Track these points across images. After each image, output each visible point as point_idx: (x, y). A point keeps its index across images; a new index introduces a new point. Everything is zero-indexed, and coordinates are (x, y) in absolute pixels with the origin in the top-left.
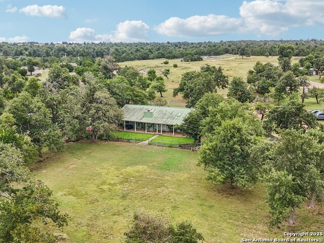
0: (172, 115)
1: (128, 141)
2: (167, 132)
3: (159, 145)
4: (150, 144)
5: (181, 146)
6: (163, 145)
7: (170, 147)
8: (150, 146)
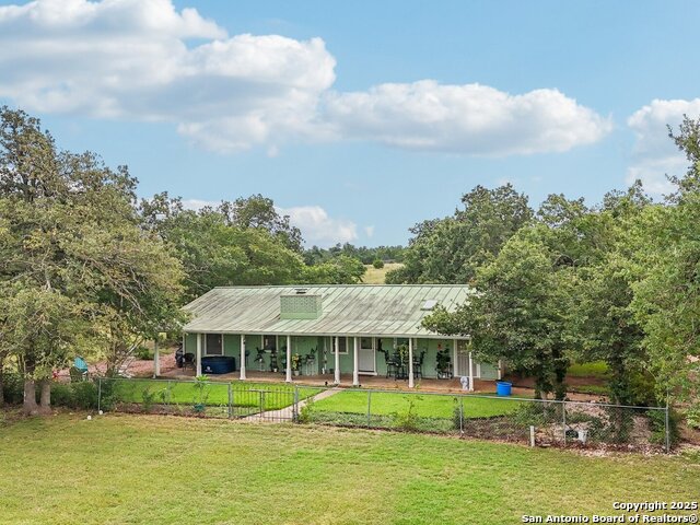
0: (397, 309)
1: (198, 411)
2: (379, 377)
3: (350, 424)
4: (300, 420)
5: (463, 425)
6: (370, 425)
7: (409, 428)
8: (302, 430)
